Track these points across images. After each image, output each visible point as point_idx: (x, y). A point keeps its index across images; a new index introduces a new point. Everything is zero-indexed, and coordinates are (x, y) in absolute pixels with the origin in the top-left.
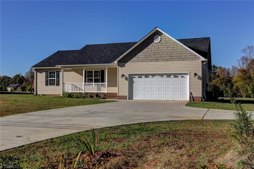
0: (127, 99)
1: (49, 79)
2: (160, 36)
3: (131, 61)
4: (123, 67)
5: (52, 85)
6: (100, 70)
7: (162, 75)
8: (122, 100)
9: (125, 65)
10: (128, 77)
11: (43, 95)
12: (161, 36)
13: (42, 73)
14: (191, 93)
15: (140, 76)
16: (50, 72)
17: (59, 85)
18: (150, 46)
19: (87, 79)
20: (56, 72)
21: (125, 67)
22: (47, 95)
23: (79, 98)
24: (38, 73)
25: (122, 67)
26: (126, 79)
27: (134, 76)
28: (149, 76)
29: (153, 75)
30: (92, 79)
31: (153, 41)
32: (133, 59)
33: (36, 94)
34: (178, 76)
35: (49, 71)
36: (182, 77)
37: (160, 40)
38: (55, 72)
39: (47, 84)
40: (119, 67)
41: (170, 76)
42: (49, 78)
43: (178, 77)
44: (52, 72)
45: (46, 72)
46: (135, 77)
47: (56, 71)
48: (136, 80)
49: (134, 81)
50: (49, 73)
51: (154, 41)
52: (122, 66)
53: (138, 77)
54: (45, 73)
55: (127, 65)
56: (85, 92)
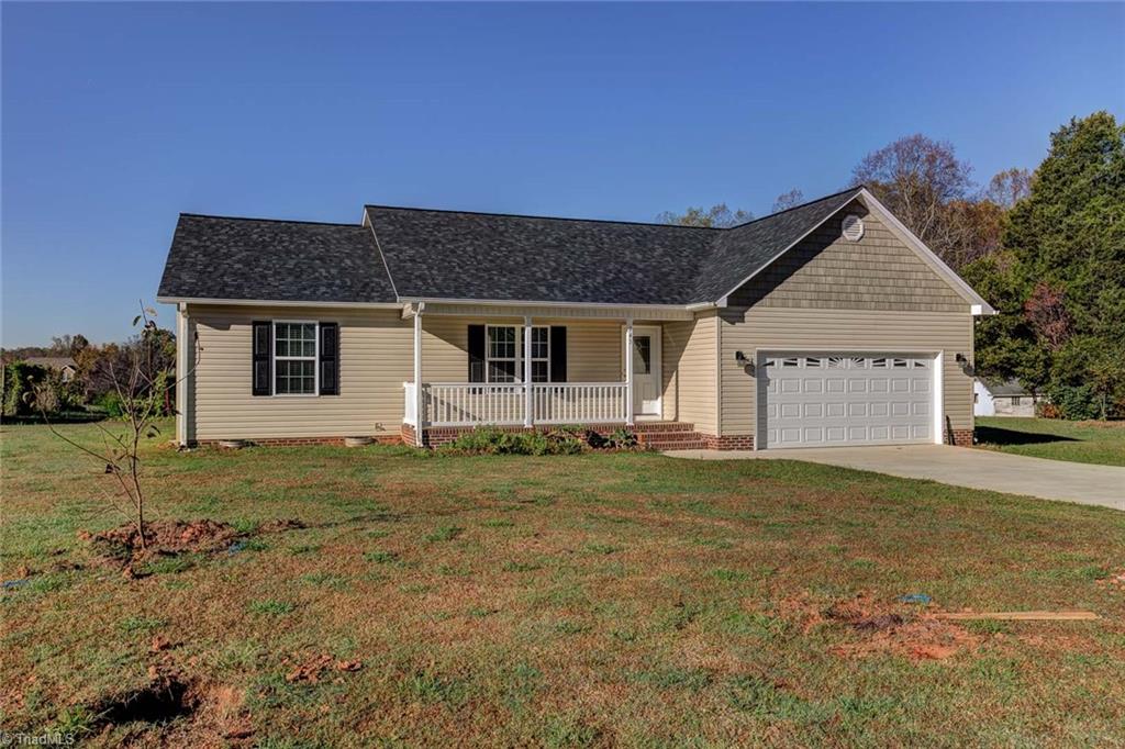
0: (751, 449)
1: (277, 361)
2: (861, 218)
3: (766, 300)
4: (737, 324)
5: (295, 389)
6: (549, 327)
7: (859, 357)
8: (733, 451)
9: (746, 314)
10: (755, 363)
11: (243, 444)
12: (865, 218)
13: (228, 329)
14: (948, 418)
15: (791, 359)
16: (281, 329)
17: (338, 394)
18: (827, 253)
19: (487, 365)
20: (317, 328)
21: (743, 322)
22: (262, 441)
23: (553, 454)
24: (198, 326)
25: (733, 323)
26: (750, 369)
27: (769, 360)
28: (821, 360)
29: (834, 357)
30: (513, 363)
31: (839, 235)
32: (775, 293)
33: (192, 443)
34: (908, 361)
35: (274, 321)
36: (917, 364)
37: (861, 231)
38: (312, 327)
39: (261, 389)
40: (724, 323)
41: (884, 360)
42: (275, 358)
43: (904, 364)
44: (296, 327)
45: (255, 324)
46: (772, 364)
47: (317, 322)
48: (777, 371)
49: (769, 376)
50: (274, 327)
51: (844, 232)
52: (733, 320)
53: (786, 364)
54: (251, 327)
55: (752, 313)
56: (536, 422)
